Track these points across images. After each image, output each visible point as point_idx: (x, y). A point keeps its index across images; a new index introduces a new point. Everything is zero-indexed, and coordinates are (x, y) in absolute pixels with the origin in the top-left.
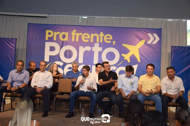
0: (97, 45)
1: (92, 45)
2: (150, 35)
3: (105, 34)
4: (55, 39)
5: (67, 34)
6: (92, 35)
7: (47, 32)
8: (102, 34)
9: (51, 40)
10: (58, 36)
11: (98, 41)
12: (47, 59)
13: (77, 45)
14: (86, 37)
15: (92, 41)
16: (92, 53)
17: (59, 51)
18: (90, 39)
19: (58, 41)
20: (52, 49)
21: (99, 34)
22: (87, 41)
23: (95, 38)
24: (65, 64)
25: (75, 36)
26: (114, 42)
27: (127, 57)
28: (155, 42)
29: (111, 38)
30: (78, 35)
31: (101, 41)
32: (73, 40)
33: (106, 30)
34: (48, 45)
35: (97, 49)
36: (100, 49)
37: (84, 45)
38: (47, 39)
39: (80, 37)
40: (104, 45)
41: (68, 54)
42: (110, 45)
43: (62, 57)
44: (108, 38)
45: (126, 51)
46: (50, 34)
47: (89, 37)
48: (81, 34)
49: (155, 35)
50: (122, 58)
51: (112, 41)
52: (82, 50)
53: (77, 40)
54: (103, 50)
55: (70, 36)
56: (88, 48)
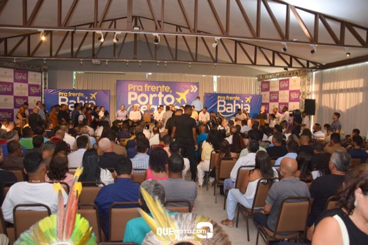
0: (160, 93)
1: (157, 93)
2: (192, 86)
3: (165, 86)
4: (134, 90)
5: (142, 87)
6: (158, 87)
7: (129, 85)
8: (163, 86)
9: (132, 90)
10: (136, 88)
11: (161, 90)
12: (129, 103)
13: (148, 93)
14: (153, 88)
15: (157, 90)
16: (157, 98)
17: (138, 97)
18: (156, 90)
19: (136, 91)
20: (133, 96)
21: (161, 86)
22: (155, 91)
23: (159, 89)
24: (141, 106)
25: (147, 88)
26: (171, 91)
27: (179, 100)
28: (195, 91)
29: (169, 88)
30: (149, 87)
31: (163, 91)
32: (146, 90)
33: (166, 84)
34: (130, 94)
35: (160, 95)
36: (163, 95)
37: (153, 93)
38: (129, 90)
39: (150, 88)
40: (165, 93)
41: (143, 99)
42: (169, 93)
43: (139, 101)
44: (167, 89)
45: (178, 96)
46: (131, 86)
47: (155, 88)
48: (150, 86)
49: (195, 87)
50: (176, 101)
51: (170, 90)
52: (152, 96)
53: (148, 90)
54: (164, 96)
55: (144, 88)
56: (155, 95)
